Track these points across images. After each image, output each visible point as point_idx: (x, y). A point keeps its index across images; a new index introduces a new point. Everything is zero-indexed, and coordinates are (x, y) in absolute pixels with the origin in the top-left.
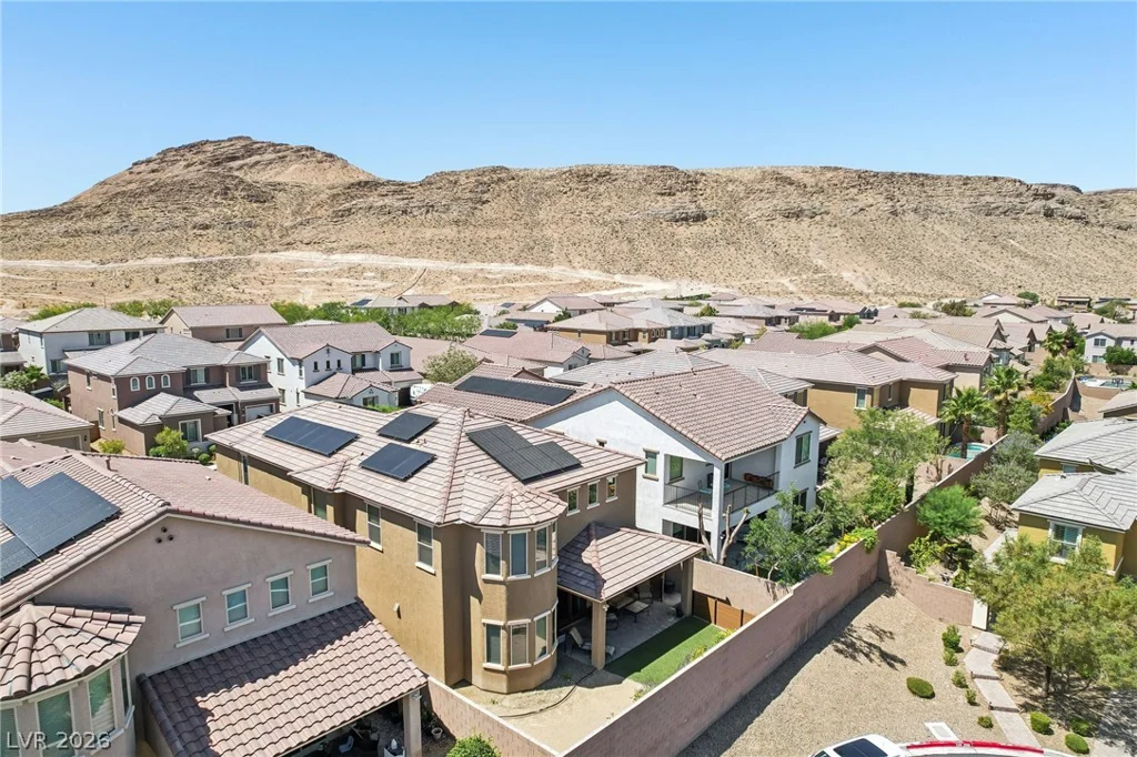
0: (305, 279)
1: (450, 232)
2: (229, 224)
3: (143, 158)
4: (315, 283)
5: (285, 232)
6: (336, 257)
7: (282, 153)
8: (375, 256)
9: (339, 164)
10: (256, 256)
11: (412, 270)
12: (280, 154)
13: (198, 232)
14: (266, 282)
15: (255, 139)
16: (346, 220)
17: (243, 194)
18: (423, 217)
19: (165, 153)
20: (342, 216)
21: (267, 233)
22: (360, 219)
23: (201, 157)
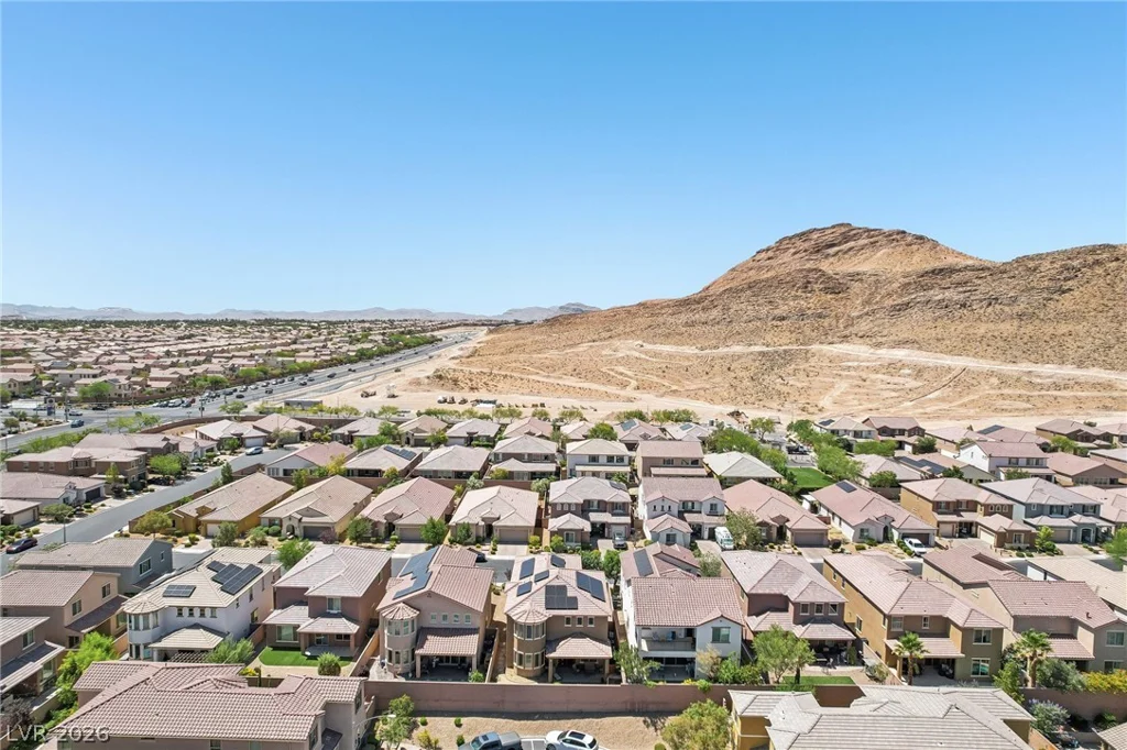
0: (847, 373)
1: (1008, 328)
2: (802, 315)
3: (764, 247)
4: (852, 377)
5: (851, 322)
6: (883, 352)
7: (875, 238)
8: (919, 352)
9: (928, 246)
10: (815, 347)
11: (950, 369)
12: (872, 240)
13: (775, 323)
14: (811, 374)
15: (855, 225)
16: (902, 313)
17: (822, 286)
18: (982, 311)
19: (781, 241)
20: (900, 310)
21: (834, 323)
22: (915, 313)
23: (806, 245)
